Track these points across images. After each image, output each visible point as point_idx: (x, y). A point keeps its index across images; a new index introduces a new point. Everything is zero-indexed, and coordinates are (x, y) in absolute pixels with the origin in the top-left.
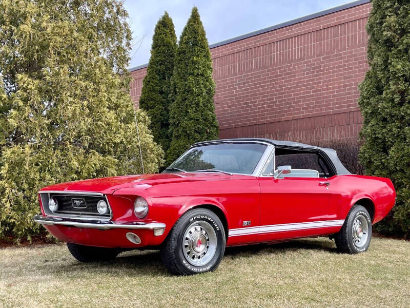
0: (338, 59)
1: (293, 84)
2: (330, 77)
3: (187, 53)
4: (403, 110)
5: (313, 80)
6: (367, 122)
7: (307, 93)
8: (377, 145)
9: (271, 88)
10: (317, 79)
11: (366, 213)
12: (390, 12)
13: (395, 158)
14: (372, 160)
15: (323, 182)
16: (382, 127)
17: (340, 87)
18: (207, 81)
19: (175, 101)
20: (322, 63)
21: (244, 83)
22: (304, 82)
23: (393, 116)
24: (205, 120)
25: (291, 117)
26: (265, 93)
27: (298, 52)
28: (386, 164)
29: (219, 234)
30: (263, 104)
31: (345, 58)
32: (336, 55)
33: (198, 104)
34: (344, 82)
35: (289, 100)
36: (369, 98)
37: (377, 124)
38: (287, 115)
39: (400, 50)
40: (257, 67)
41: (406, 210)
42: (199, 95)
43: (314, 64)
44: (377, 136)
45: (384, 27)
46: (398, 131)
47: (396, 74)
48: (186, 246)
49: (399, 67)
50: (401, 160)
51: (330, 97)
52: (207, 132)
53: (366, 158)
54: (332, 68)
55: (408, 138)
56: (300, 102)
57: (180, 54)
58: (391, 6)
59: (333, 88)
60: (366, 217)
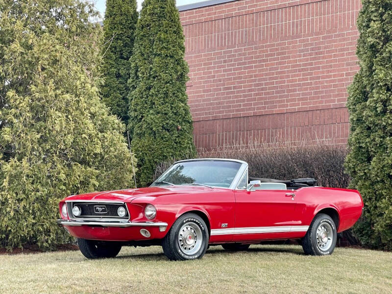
0: (340, 41)
1: (286, 67)
2: (331, 61)
3: (153, 27)
4: (385, 120)
5: (311, 64)
6: (353, 130)
7: (303, 79)
8: (362, 154)
9: (260, 71)
10: (316, 63)
11: (331, 221)
12: (375, 16)
13: (376, 169)
14: (356, 170)
15: (289, 194)
16: (366, 136)
17: (342, 75)
18: (178, 64)
19: (136, 88)
20: (323, 43)
21: (225, 62)
22: (300, 65)
23: (377, 125)
24: (175, 114)
25: (284, 109)
26: (251, 76)
27: (293, 27)
28: (368, 175)
29: (204, 232)
30: (250, 91)
31: (348, 39)
32: (339, 35)
33: (166, 94)
34: (347, 70)
35: (281, 87)
36: (355, 105)
37: (362, 133)
38: (280, 106)
39: (383, 57)
40: (242, 41)
41: (385, 221)
42: (169, 82)
43: (312, 44)
44: (361, 145)
45: (369, 32)
46: (381, 141)
47: (379, 82)
48: (181, 240)
49: (381, 76)
50: (381, 171)
51: (330, 86)
52: (178, 130)
53: (350, 168)
54: (333, 51)
55: (388, 149)
56: (295, 90)
57: (143, 28)
58: (377, 10)
59: (335, 76)
60: (330, 224)
